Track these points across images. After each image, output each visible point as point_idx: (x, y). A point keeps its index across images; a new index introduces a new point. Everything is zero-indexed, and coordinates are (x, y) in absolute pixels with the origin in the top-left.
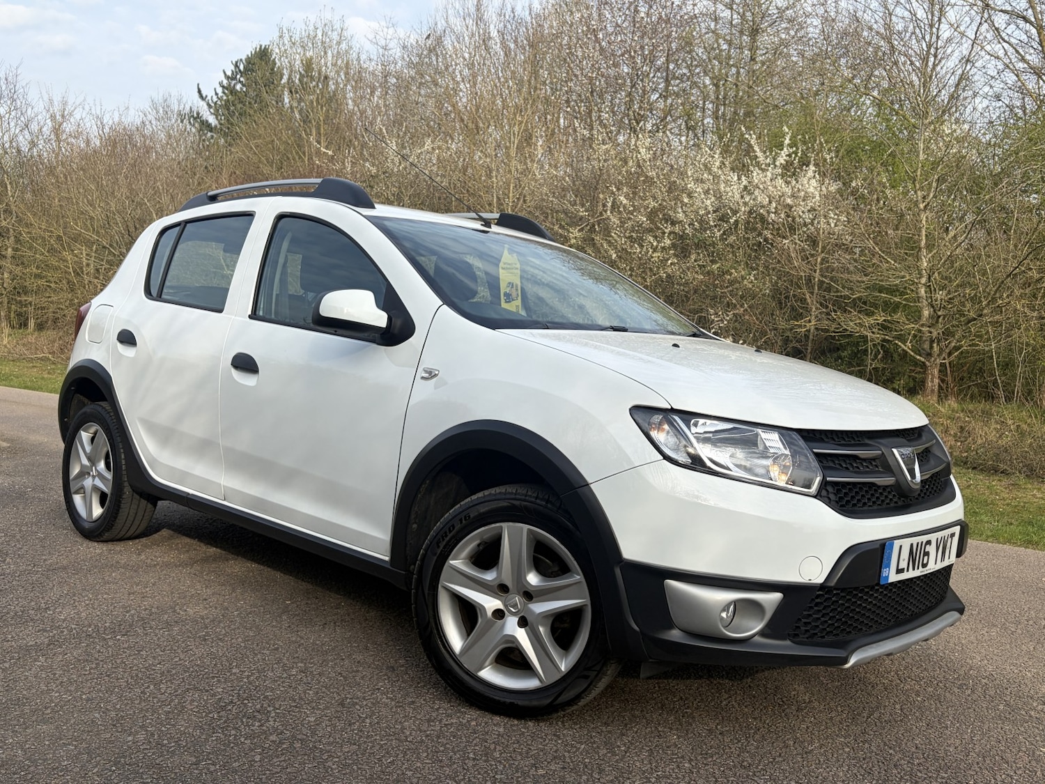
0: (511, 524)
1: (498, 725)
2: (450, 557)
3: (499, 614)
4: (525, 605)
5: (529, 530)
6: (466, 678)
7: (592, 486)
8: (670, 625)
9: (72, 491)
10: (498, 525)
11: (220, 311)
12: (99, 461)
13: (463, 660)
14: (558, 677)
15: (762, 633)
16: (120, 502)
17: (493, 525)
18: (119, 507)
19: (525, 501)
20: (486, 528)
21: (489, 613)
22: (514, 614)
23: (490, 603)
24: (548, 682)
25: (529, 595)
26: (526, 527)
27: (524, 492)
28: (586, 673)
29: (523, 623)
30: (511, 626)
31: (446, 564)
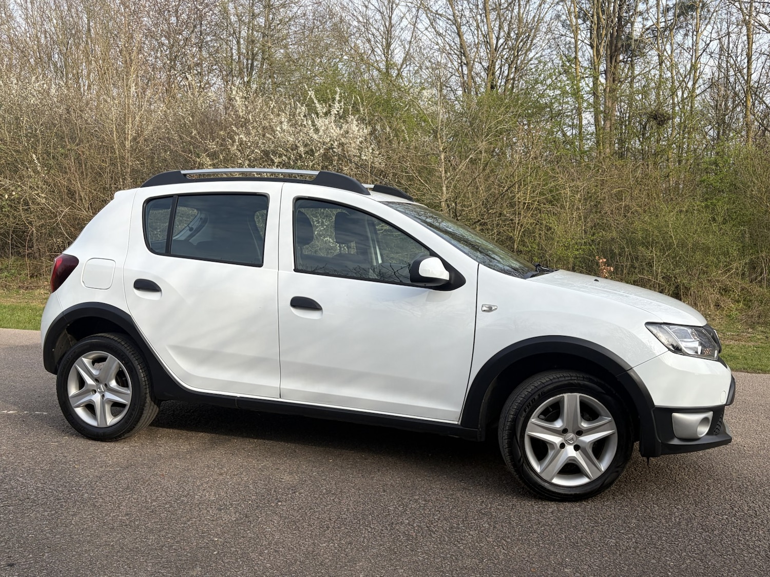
0: (569, 394)
1: (576, 508)
2: (532, 417)
3: (562, 446)
4: (577, 438)
5: (580, 396)
6: (546, 485)
7: (634, 369)
8: (673, 436)
9: (73, 405)
10: (561, 395)
11: (260, 265)
12: (111, 380)
13: (543, 475)
14: (599, 474)
15: (708, 434)
16: (143, 409)
17: (558, 396)
18: (142, 413)
19: (571, 380)
20: (554, 398)
21: (558, 446)
22: (570, 444)
23: (556, 440)
24: (593, 477)
25: (580, 433)
26: (578, 395)
27: (574, 375)
28: (617, 469)
29: (577, 448)
30: (570, 451)
31: (530, 422)
